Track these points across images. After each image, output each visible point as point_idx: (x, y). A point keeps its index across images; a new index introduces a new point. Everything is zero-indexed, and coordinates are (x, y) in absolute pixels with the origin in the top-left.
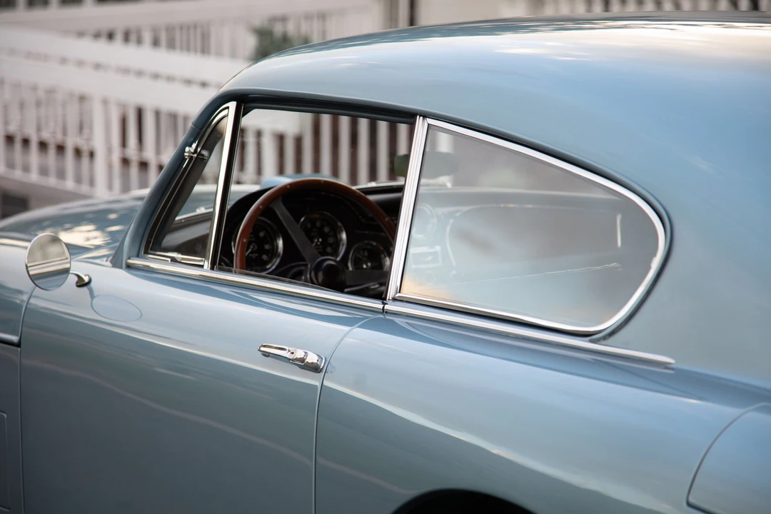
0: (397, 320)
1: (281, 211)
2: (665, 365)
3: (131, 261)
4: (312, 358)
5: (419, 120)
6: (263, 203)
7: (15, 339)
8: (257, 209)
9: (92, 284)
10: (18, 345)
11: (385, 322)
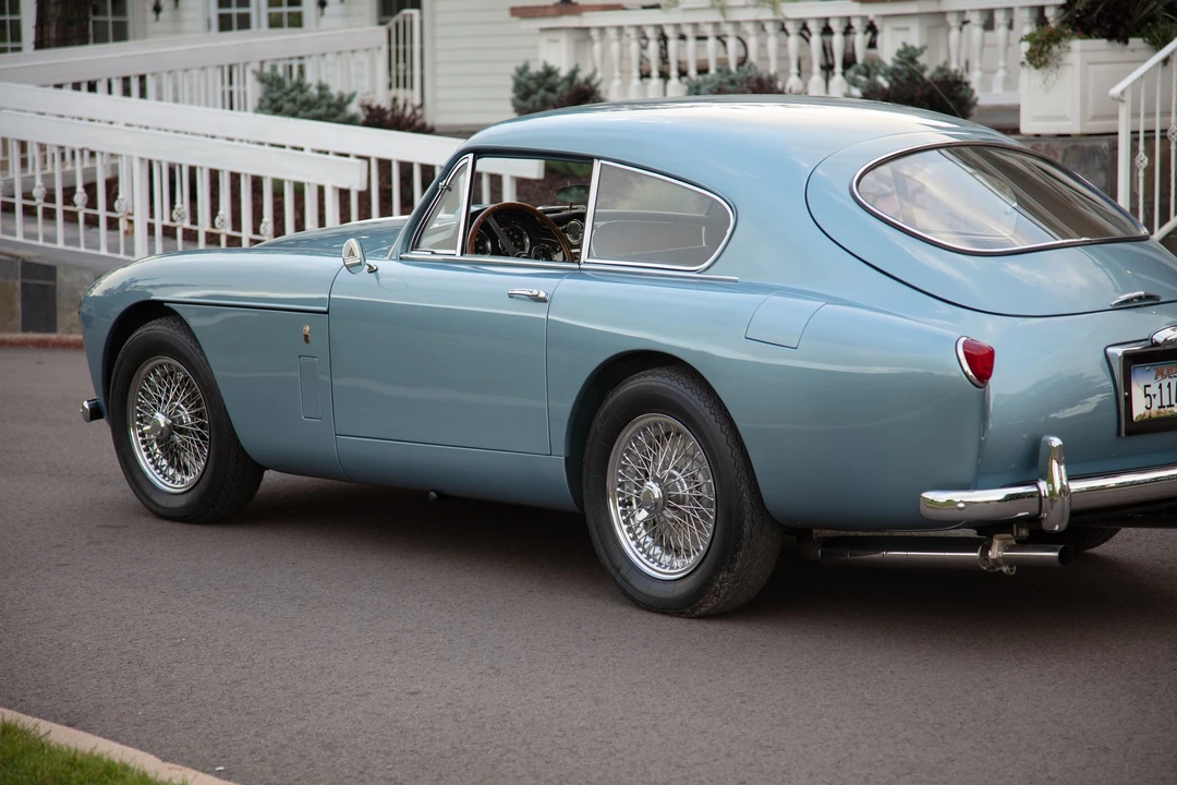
0: (586, 272)
1: (493, 223)
2: (736, 281)
3: (403, 256)
4: (542, 295)
5: (596, 161)
6: (482, 218)
7: (325, 309)
8: (479, 222)
9: (379, 272)
10: (327, 313)
11: (580, 274)
